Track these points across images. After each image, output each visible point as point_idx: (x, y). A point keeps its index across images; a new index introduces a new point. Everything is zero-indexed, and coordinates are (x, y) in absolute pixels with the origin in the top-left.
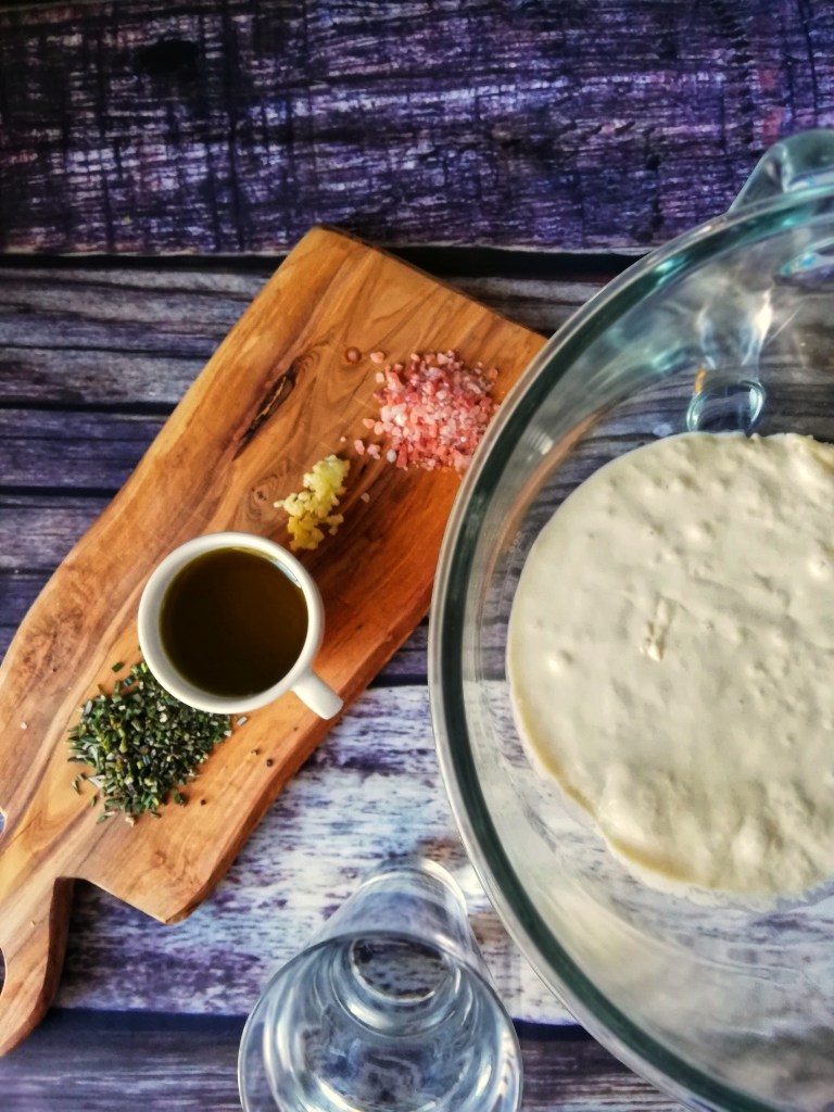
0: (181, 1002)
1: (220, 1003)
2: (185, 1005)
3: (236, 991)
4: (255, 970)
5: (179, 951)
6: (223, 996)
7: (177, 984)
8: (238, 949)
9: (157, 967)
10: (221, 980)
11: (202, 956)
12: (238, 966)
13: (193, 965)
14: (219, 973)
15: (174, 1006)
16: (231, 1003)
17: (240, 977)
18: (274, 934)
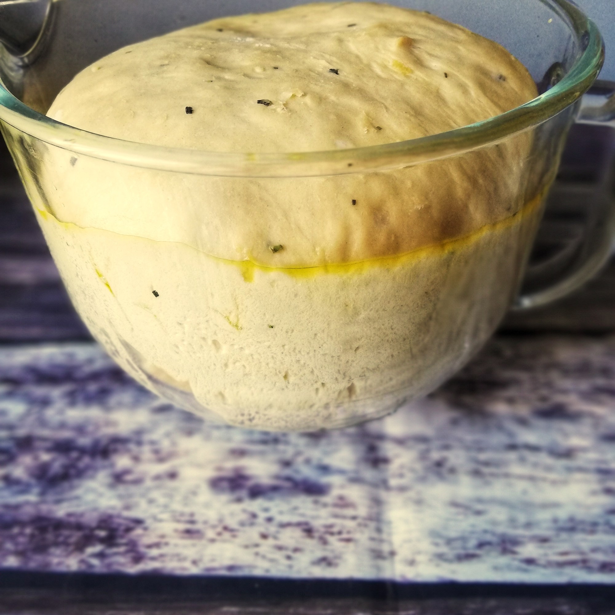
0: (55, 560)
1: (95, 562)
2: (59, 564)
3: (115, 550)
4: (138, 531)
5: (70, 515)
6: (101, 555)
7: (56, 544)
8: (126, 514)
9: (43, 530)
10: (102, 541)
11: (91, 519)
12: (122, 528)
13: (79, 527)
14: (102, 533)
15: (48, 564)
16: (107, 561)
17: (122, 537)
18: (162, 500)
